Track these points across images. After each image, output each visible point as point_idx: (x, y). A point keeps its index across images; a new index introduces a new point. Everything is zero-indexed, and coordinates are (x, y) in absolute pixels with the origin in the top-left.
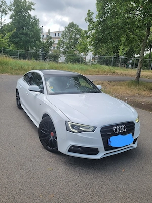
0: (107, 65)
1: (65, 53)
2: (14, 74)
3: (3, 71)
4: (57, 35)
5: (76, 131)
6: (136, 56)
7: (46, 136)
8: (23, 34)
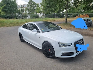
0: (51, 18)
1: (29, 14)
2: (9, 26)
3: (2, 26)
4: (24, 6)
5: (64, 46)
6: (61, 13)
7: (47, 51)
8: (9, 7)
